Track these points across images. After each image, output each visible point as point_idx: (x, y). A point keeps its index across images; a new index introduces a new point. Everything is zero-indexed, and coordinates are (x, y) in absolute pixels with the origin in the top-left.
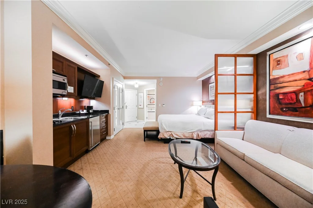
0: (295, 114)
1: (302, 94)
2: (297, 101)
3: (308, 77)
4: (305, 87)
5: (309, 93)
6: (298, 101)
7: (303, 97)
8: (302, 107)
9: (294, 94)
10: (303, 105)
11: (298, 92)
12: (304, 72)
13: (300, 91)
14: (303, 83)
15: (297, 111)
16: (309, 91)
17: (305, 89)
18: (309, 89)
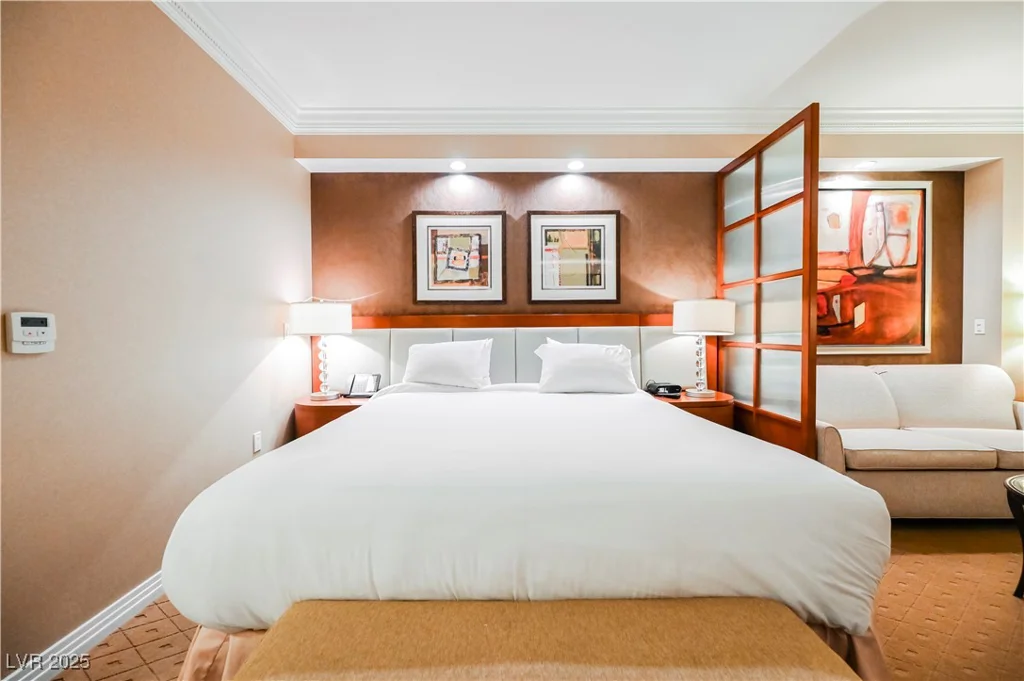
0: (826, 340)
1: (837, 298)
2: (828, 311)
3: (846, 266)
4: (842, 283)
5: (848, 297)
6: (831, 312)
7: (839, 304)
8: (838, 325)
9: (822, 296)
10: (839, 321)
11: (830, 294)
12: (841, 253)
13: (834, 291)
14: (838, 275)
15: (828, 333)
16: (847, 292)
17: (842, 287)
18: (849, 289)
